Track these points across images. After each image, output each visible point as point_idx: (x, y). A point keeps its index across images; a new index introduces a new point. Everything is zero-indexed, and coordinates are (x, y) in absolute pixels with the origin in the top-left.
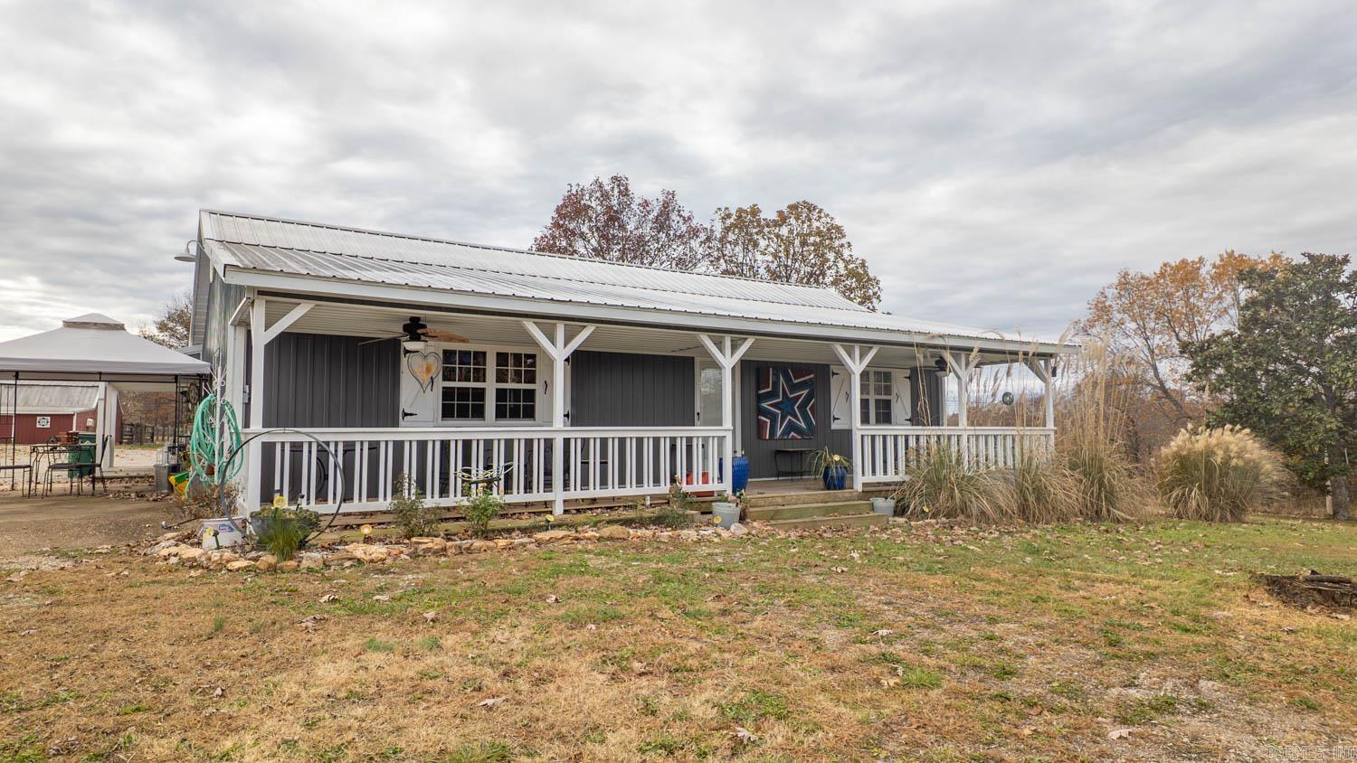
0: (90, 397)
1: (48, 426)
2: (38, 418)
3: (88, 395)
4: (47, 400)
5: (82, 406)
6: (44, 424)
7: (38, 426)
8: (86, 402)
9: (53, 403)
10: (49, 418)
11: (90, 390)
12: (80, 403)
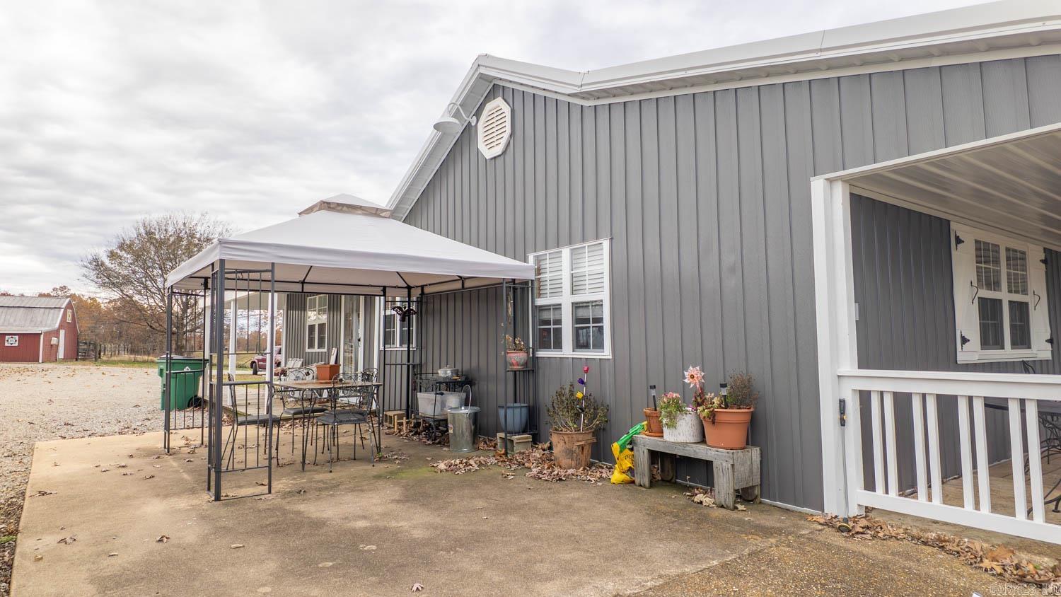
0: (53, 317)
1: (17, 345)
2: (7, 337)
3: (51, 315)
4: (12, 320)
5: (46, 326)
6: (12, 342)
7: (6, 344)
8: (49, 322)
9: (17, 323)
10: (17, 337)
11: (52, 311)
12: (44, 323)
